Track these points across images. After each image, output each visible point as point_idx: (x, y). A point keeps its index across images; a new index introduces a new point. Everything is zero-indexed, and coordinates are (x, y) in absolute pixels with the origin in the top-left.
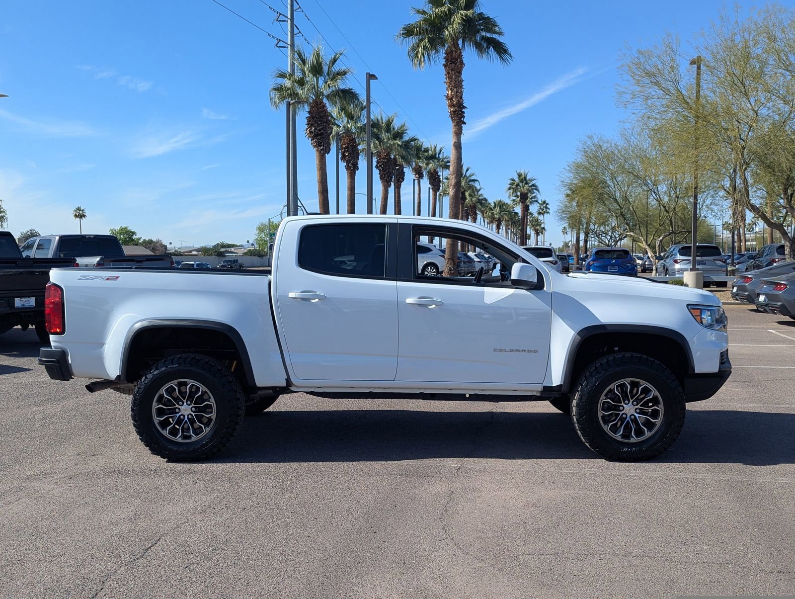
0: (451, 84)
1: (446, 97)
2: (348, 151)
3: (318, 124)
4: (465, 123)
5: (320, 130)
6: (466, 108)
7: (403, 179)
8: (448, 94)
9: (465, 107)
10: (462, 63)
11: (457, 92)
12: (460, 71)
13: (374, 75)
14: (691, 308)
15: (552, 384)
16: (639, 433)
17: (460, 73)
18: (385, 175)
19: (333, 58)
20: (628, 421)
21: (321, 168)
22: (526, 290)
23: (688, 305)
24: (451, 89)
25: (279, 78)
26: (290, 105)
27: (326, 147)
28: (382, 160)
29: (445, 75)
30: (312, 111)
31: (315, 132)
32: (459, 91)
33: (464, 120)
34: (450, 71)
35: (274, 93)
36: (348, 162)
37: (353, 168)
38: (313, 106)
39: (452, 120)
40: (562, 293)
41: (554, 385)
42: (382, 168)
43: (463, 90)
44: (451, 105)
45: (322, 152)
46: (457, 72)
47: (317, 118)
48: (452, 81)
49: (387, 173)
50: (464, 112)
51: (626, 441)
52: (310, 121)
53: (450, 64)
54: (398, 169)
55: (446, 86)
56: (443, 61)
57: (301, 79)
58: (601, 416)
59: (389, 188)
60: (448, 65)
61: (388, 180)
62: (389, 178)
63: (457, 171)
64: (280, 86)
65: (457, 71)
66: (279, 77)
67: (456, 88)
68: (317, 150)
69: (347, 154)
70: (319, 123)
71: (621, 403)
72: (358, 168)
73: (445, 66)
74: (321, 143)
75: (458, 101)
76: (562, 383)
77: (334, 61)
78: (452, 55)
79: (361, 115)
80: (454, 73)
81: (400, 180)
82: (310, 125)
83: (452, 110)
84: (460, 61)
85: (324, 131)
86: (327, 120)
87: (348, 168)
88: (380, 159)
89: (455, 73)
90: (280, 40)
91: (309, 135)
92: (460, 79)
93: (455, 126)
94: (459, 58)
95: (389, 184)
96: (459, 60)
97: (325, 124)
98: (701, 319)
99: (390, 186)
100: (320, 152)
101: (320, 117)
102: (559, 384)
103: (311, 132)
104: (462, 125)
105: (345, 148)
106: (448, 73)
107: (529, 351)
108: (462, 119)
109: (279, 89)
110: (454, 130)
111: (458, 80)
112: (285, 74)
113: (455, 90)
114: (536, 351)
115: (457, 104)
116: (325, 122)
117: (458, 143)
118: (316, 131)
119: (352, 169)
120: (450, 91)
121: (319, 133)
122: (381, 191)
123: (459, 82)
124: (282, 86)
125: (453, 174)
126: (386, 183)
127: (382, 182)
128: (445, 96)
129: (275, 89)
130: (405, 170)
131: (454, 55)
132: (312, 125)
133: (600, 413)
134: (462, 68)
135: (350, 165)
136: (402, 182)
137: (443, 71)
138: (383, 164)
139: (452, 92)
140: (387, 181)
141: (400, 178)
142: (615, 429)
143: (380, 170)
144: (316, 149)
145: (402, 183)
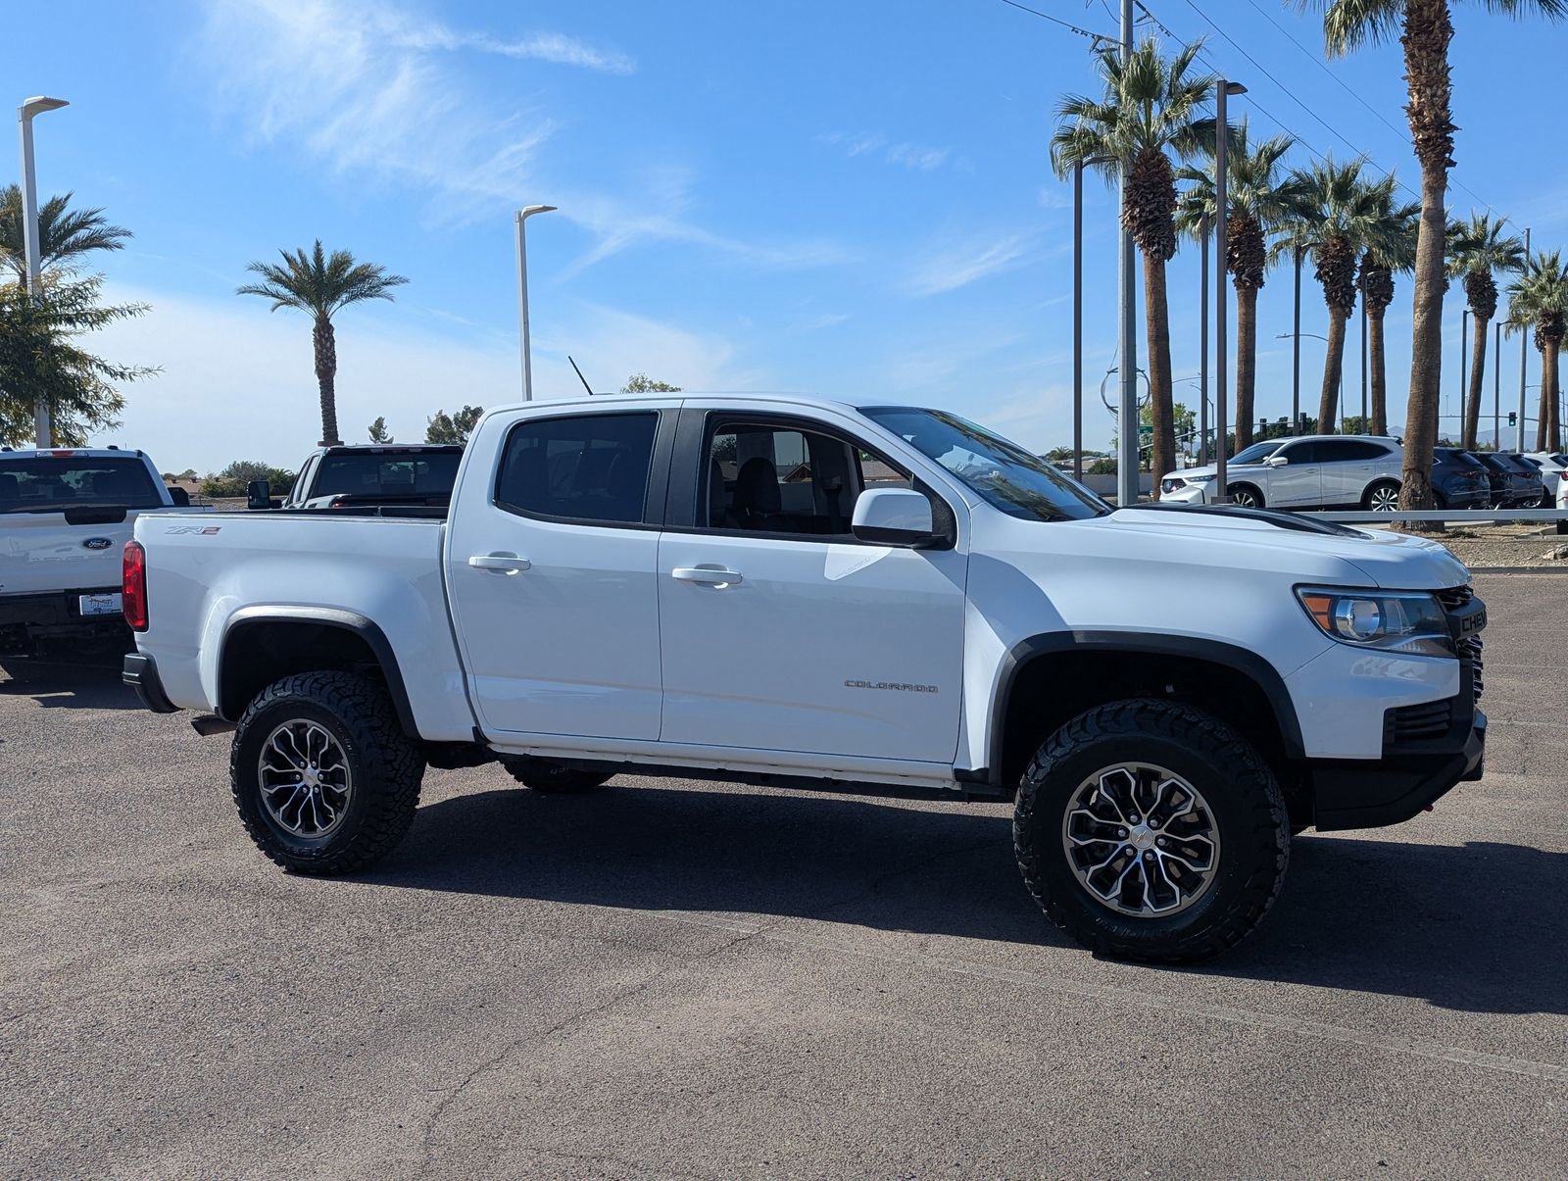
0: (1418, 80)
1: (1408, 111)
2: (1239, 248)
3: (1148, 200)
4: (1453, 164)
5: (1151, 212)
6: (1456, 128)
7: (1390, 298)
8: (1412, 104)
9: (1454, 128)
10: (1447, 28)
11: (1433, 95)
12: (1441, 47)
13: (1236, 85)
14: (1304, 594)
15: (971, 766)
16: (1162, 896)
17: (1441, 51)
18: (1337, 292)
19: (1180, 59)
20: (1138, 864)
21: (1153, 289)
22: (915, 549)
23: (1295, 587)
24: (1418, 92)
25: (1070, 116)
26: (1082, 167)
27: (1163, 246)
28: (1330, 261)
29: (1406, 61)
30: (1137, 176)
31: (1141, 216)
32: (1439, 92)
33: (1451, 158)
34: (1416, 51)
35: (1060, 149)
36: (1239, 272)
37: (1252, 284)
38: (1139, 163)
39: (1422, 161)
40: (989, 555)
41: (973, 769)
42: (1330, 277)
43: (1448, 89)
44: (1419, 127)
45: (1156, 256)
46: (1434, 51)
47: (1145, 187)
48: (1420, 73)
49: (1343, 287)
50: (1451, 140)
51: (1131, 912)
52: (1131, 196)
53: (1416, 34)
54: (1371, 277)
55: (1407, 85)
56: (1402, 32)
57: (1109, 112)
58: (1071, 849)
59: (1347, 321)
60: (1410, 39)
61: (1343, 302)
62: (1347, 297)
63: (1432, 273)
64: (1069, 131)
65: (1434, 48)
66: (1069, 112)
67: (1431, 87)
68: (1146, 254)
69: (1237, 256)
70: (1150, 197)
71: (1120, 820)
72: (1262, 284)
73: (1404, 41)
74: (1154, 238)
75: (1436, 116)
76: (988, 766)
77: (1182, 65)
78: (1421, 15)
79: (1269, 169)
80: (1424, 54)
81: (1383, 299)
82: (1132, 202)
83: (1421, 136)
84: (1442, 24)
85: (1160, 212)
86: (1167, 191)
87: (1239, 283)
88: (1326, 259)
89: (1428, 54)
90: (1100, 38)
91: (1130, 224)
92: (1440, 67)
93: (1428, 172)
94: (1439, 19)
95: (1347, 310)
96: (1437, 24)
97: (1162, 198)
98: (1332, 621)
99: (1349, 315)
100: (1152, 257)
101: (1153, 185)
102: (982, 766)
103: (1133, 218)
104: (1447, 169)
105: (1233, 244)
106: (1412, 56)
107: (919, 688)
108: (1447, 155)
109: (1067, 138)
110: (1426, 180)
111: (1436, 69)
112: (1081, 104)
113: (1428, 92)
114: (932, 689)
115: (1432, 122)
116: (1162, 194)
117: (1436, 209)
118: (1144, 215)
119: (1250, 285)
120: (1417, 96)
121: (1150, 217)
122: (1329, 327)
123: (1438, 73)
124: (1074, 130)
125: (1423, 280)
126: (1339, 309)
127: (1330, 308)
128: (1404, 108)
129: (1063, 139)
130: (1394, 277)
131: (1425, 13)
132: (1136, 202)
133: (1069, 842)
134: (1446, 40)
135: (1244, 277)
136: (1388, 304)
137: (1400, 52)
138: (1332, 270)
139: (1420, 98)
140: (1341, 305)
141: (1381, 296)
142: (1104, 881)
143: (1326, 283)
144: (1145, 250)
145: (1387, 307)
